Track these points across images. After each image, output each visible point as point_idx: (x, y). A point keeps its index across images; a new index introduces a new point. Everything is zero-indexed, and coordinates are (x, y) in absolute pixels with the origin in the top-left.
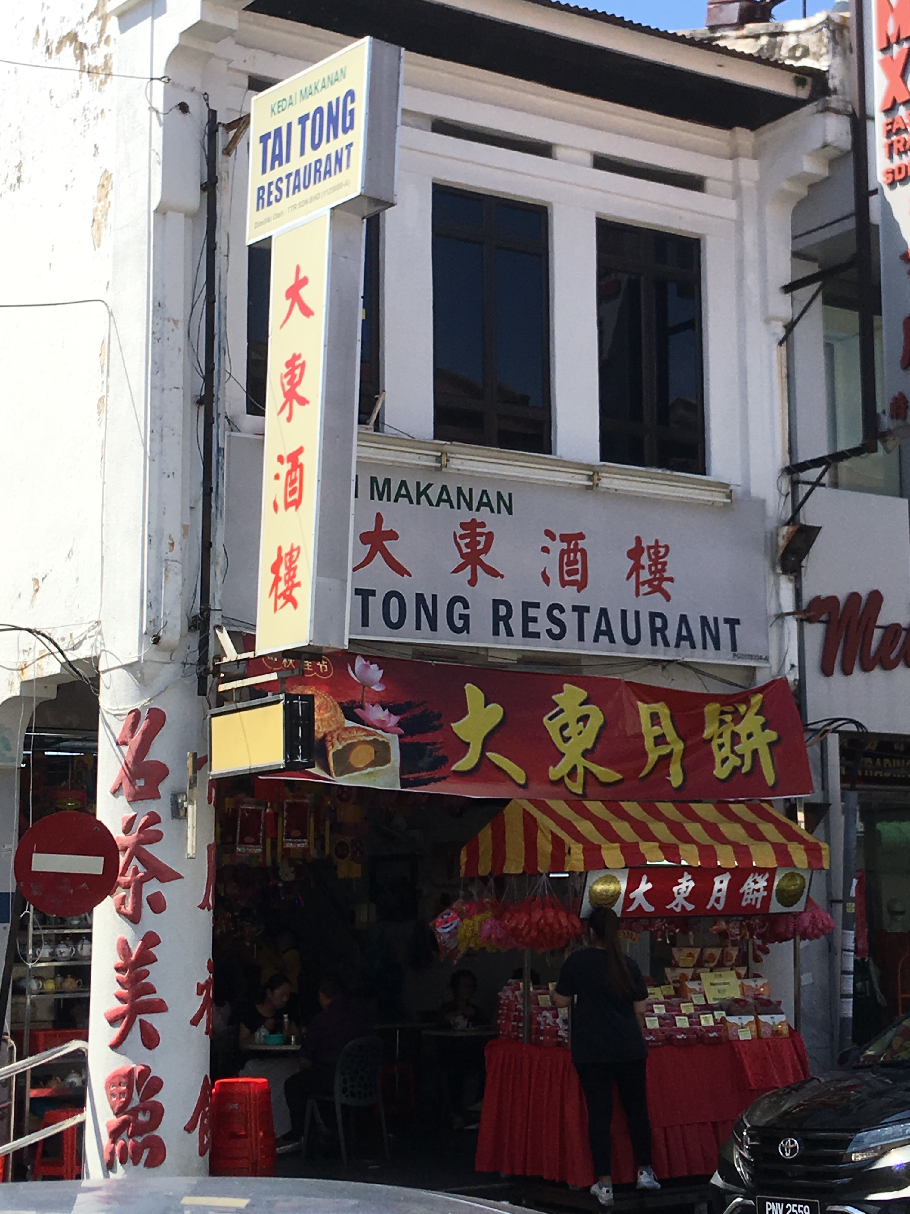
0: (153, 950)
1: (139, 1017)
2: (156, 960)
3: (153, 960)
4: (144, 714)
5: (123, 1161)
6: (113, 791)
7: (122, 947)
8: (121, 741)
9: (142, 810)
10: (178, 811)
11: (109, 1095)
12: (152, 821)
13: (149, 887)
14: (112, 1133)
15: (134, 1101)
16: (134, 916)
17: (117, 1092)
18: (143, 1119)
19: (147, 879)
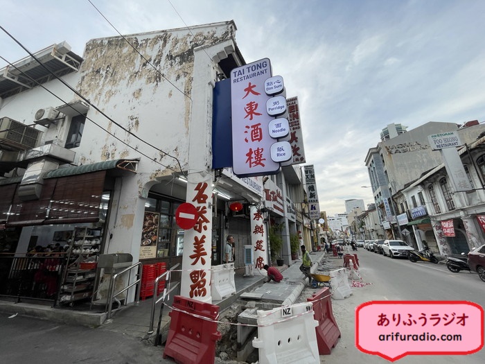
0: (204, 239)
1: (201, 256)
2: (205, 242)
4: (203, 184)
5: (196, 296)
6: (194, 201)
7: (196, 238)
8: (196, 189)
9: (202, 205)
10: (209, 206)
11: (191, 277)
12: (204, 208)
13: (204, 224)
14: (193, 288)
15: (200, 279)
16: (200, 231)
17: (195, 277)
18: (202, 283)
19: (203, 222)
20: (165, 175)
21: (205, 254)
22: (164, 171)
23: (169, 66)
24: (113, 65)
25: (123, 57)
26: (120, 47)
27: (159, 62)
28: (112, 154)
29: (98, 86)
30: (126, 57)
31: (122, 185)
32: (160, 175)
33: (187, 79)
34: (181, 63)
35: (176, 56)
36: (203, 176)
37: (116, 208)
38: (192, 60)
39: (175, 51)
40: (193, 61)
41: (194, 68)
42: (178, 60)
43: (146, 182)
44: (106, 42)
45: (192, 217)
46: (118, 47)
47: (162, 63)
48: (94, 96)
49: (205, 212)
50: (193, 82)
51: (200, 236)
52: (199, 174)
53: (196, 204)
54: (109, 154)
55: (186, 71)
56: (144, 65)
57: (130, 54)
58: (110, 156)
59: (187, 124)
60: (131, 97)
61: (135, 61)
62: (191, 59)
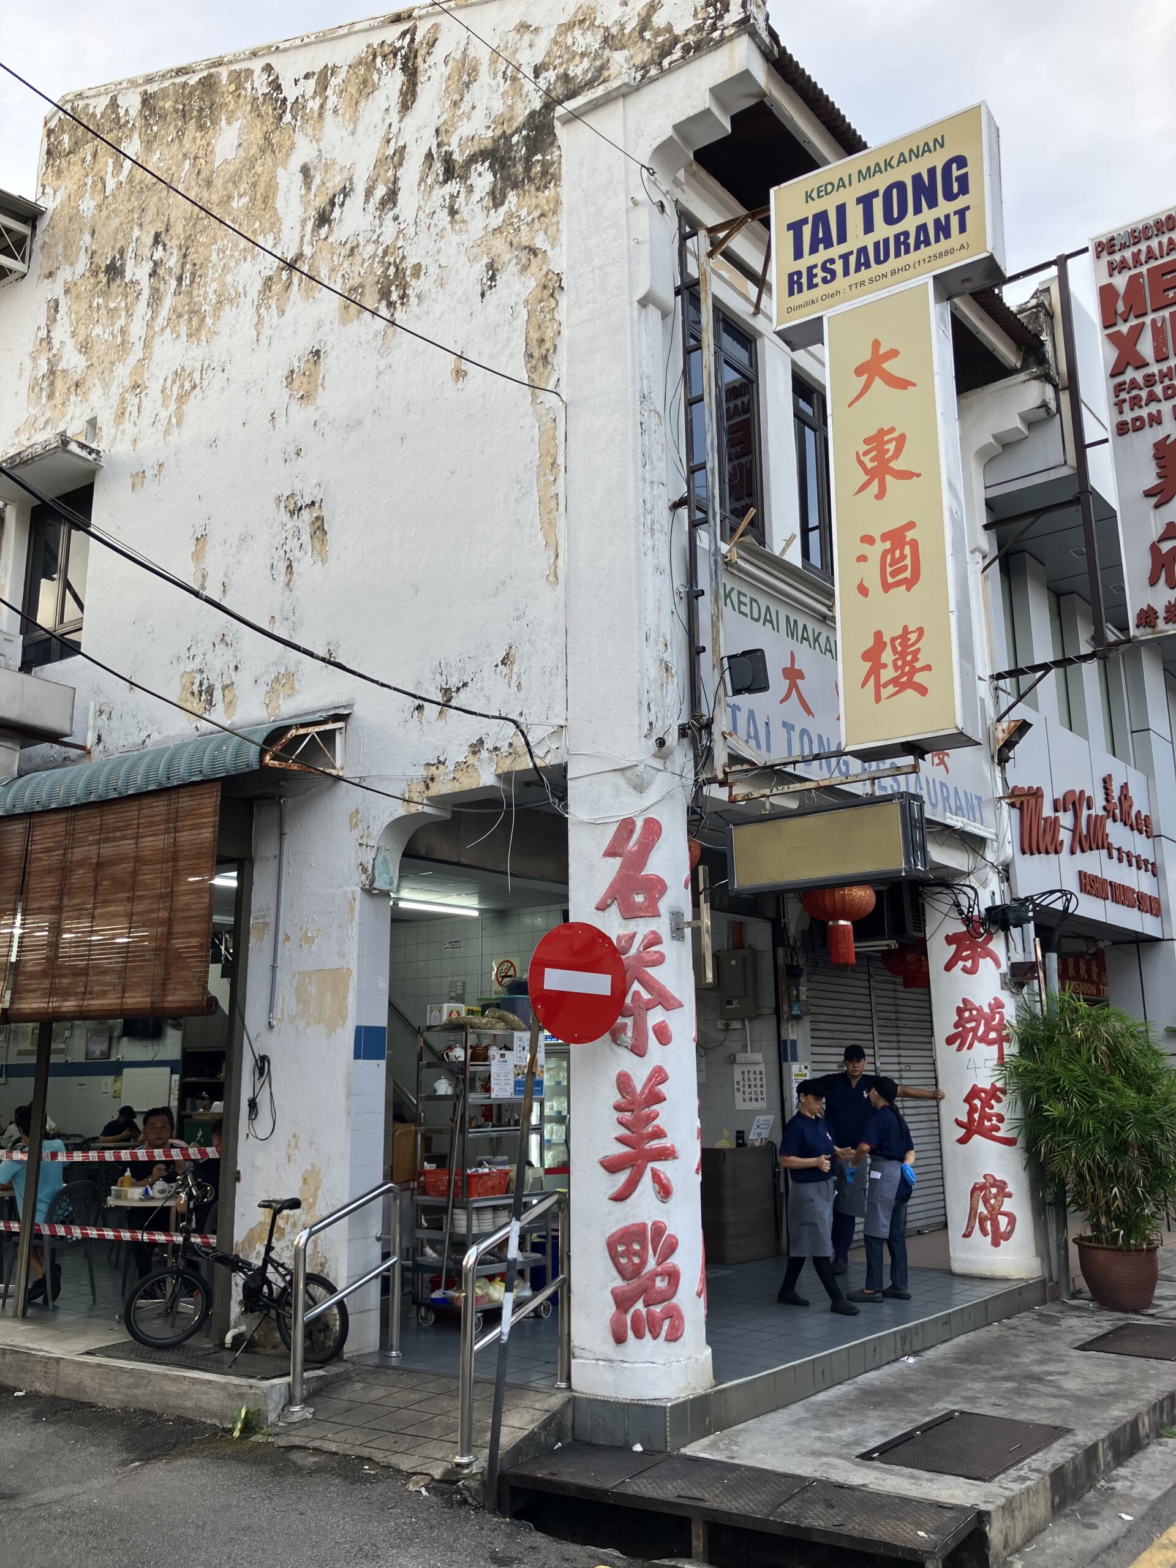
0: (662, 1088)
1: (650, 1165)
2: (665, 1099)
3: (659, 1099)
4: (639, 823)
5: (639, 1335)
6: (602, 907)
7: (624, 1083)
8: (610, 853)
9: (642, 928)
10: (677, 932)
11: (614, 1256)
12: (654, 940)
13: (655, 1016)
14: (622, 1302)
15: (651, 1264)
16: (639, 1050)
17: (628, 1253)
18: (661, 1284)
19: (650, 1005)
20: (467, 783)
21: (667, 1154)
22: (462, 766)
23: (444, 216)
24: (178, 229)
25: (218, 182)
26: (201, 127)
27: (391, 197)
28: (225, 688)
29: (124, 346)
30: (235, 180)
31: (282, 834)
32: (443, 787)
33: (531, 283)
34: (497, 198)
35: (472, 159)
36: (640, 788)
37: (269, 937)
38: (549, 176)
39: (465, 129)
40: (556, 178)
41: (564, 217)
42: (483, 179)
43: (387, 819)
44: (131, 103)
45: (598, 984)
46: (192, 125)
47: (408, 199)
48: (115, 400)
49: (659, 960)
50: (564, 300)
51: (639, 1072)
52: (618, 778)
53: (612, 925)
54: (210, 691)
55: (524, 238)
56: (323, 219)
57: (251, 162)
58: (218, 694)
59: (549, 526)
60: (277, 394)
61: (280, 204)
62: (546, 166)
